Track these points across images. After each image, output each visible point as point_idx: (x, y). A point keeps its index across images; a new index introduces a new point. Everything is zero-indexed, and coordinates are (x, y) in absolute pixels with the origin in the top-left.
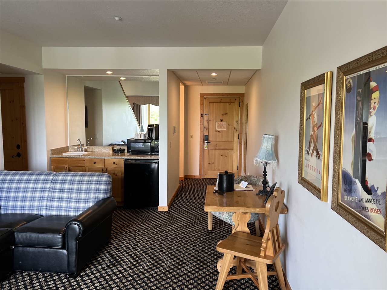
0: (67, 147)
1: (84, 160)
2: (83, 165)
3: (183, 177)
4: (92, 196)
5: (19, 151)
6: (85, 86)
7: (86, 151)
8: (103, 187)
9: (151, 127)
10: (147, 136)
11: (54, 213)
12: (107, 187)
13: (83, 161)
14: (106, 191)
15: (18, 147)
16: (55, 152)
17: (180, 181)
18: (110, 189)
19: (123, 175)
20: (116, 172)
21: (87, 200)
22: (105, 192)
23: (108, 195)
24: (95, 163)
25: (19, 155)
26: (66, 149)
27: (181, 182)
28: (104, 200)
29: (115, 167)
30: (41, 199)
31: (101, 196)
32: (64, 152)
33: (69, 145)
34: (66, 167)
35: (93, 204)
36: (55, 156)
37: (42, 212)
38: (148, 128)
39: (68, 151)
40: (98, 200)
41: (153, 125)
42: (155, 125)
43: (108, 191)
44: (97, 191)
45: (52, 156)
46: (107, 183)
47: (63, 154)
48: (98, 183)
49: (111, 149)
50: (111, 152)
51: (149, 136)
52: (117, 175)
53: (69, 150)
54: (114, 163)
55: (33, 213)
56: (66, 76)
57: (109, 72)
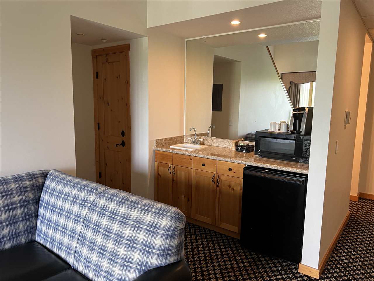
0: (182, 137)
1: (191, 159)
2: (190, 167)
3: (357, 196)
5: (124, 139)
6: (214, 55)
7: (202, 144)
8: (158, 242)
9: (299, 111)
10: (291, 128)
12: (168, 243)
13: (190, 160)
14: (165, 253)
15: (123, 134)
16: (160, 143)
18: (177, 248)
19: (242, 191)
20: (233, 184)
21: (126, 263)
22: (162, 253)
23: (171, 260)
24: (204, 165)
25: (123, 144)
26: (179, 140)
27: (352, 204)
29: (231, 177)
31: (154, 261)
32: (172, 144)
33: (184, 135)
34: (170, 165)
35: (137, 276)
36: (159, 149)
38: (294, 113)
39: (183, 142)
40: (147, 269)
41: (303, 109)
42: (307, 109)
43: (170, 252)
44: (147, 249)
45: (156, 148)
46: (170, 234)
47: (171, 147)
48: (152, 229)
49: (234, 145)
50: (234, 149)
51: (295, 128)
52: (233, 189)
53: (185, 141)
54: (230, 169)
56: (186, 40)
57: (235, 23)
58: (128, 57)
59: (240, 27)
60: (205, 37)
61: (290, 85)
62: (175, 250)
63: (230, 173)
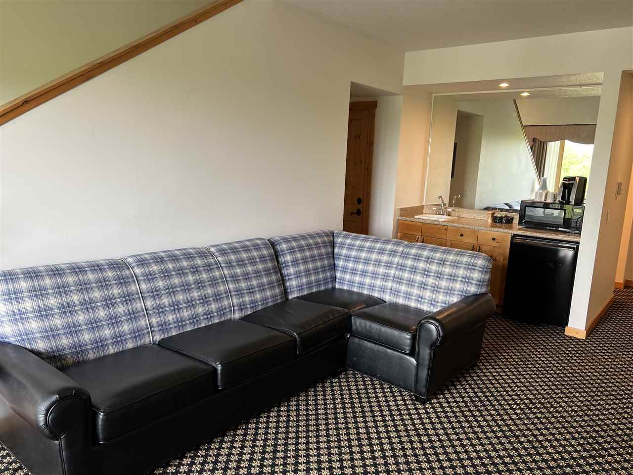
0: (422, 207)
1: (446, 230)
2: (444, 237)
3: (622, 282)
4: (458, 286)
5: (360, 207)
6: (458, 110)
7: (449, 215)
8: (476, 275)
9: (569, 181)
10: (559, 198)
11: (401, 301)
12: (483, 277)
13: (444, 230)
14: (481, 283)
15: (359, 201)
16: (405, 212)
17: (616, 289)
18: (488, 281)
19: (507, 261)
20: (495, 255)
21: (449, 291)
22: (478, 283)
23: (483, 290)
24: (462, 235)
25: (359, 212)
26: (419, 210)
28: (477, 296)
29: (494, 247)
30: (386, 277)
31: (473, 289)
32: (417, 214)
33: (424, 204)
34: (417, 236)
35: (459, 300)
36: (404, 218)
37: (384, 297)
38: (563, 183)
39: (422, 213)
40: (467, 295)
41: (574, 179)
42: (578, 179)
43: (484, 284)
44: (467, 280)
45: (400, 218)
46: (483, 270)
47: (416, 217)
48: (470, 267)
49: (490, 216)
50: (490, 220)
51: (563, 198)
52: (496, 260)
53: (424, 212)
54: (494, 239)
55: (373, 294)
56: (434, 95)
57: (504, 85)
58: (374, 116)
59: (507, 88)
60: (459, 93)
61: (533, 143)
62: (486, 283)
63: (494, 243)
